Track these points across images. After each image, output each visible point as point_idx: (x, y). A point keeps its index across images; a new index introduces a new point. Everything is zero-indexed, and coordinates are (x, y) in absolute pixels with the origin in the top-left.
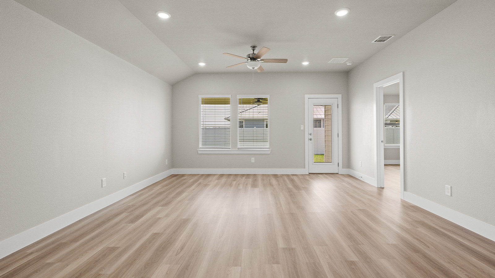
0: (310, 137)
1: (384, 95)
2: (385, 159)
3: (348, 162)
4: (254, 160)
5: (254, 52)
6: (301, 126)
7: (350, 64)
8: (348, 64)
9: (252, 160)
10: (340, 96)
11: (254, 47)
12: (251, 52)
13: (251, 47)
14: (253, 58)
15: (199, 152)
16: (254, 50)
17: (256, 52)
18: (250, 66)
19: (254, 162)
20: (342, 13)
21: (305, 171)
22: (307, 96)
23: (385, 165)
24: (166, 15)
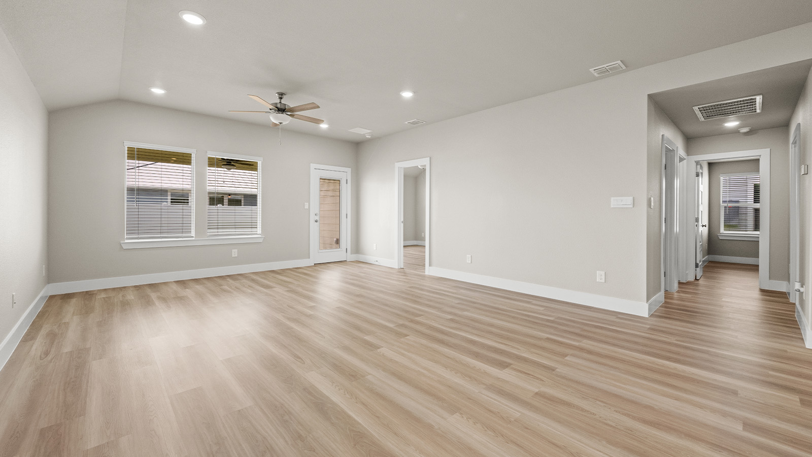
0: (317, 218)
1: (405, 176)
2: (404, 240)
3: (357, 247)
4: (236, 253)
5: (280, 101)
6: (305, 203)
7: (369, 137)
8: (367, 137)
9: (233, 253)
10: (349, 170)
11: (281, 95)
12: (278, 101)
13: (277, 93)
14: (281, 110)
15: (125, 247)
16: (281, 98)
17: (283, 101)
18: (276, 118)
19: (236, 256)
20: (407, 95)
21: (310, 262)
22: (313, 166)
23: (404, 246)
24: (199, 18)
